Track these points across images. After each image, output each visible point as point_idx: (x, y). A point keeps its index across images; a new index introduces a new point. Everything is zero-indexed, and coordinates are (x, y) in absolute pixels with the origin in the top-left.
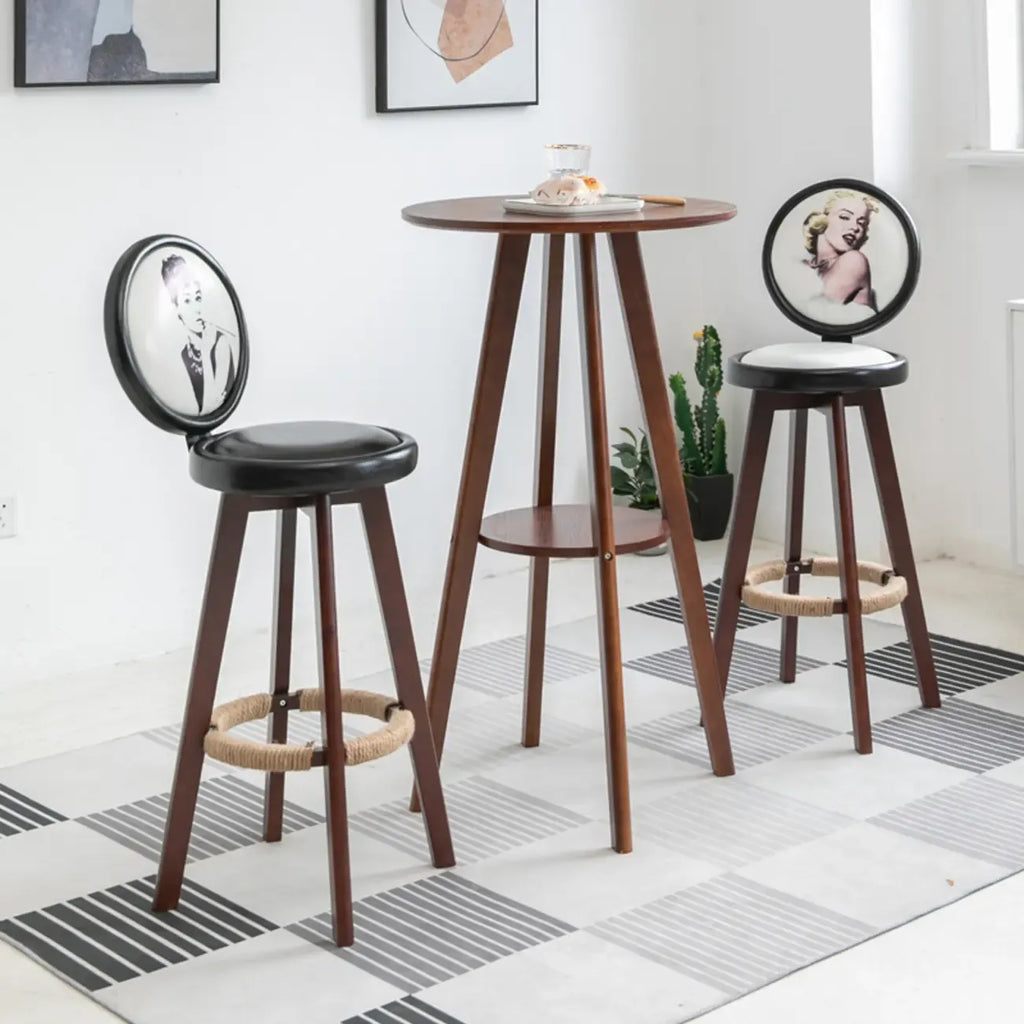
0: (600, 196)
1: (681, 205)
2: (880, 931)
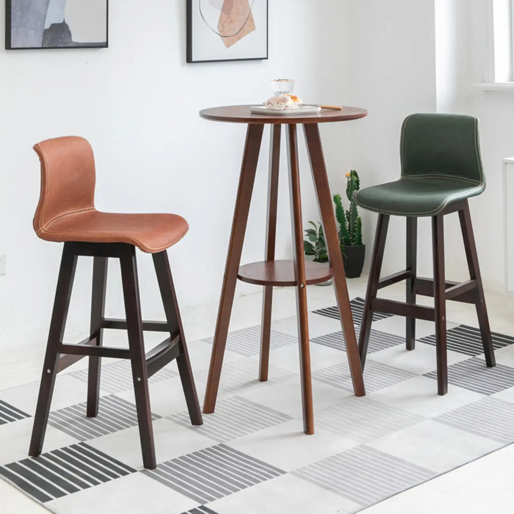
1: (339, 109)
2: (438, 474)
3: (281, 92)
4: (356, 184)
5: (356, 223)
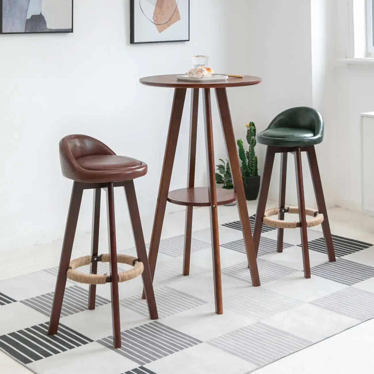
0: (212, 74)
1: (241, 78)
2: (313, 343)
3: (199, 65)
4: (254, 132)
5: (253, 161)
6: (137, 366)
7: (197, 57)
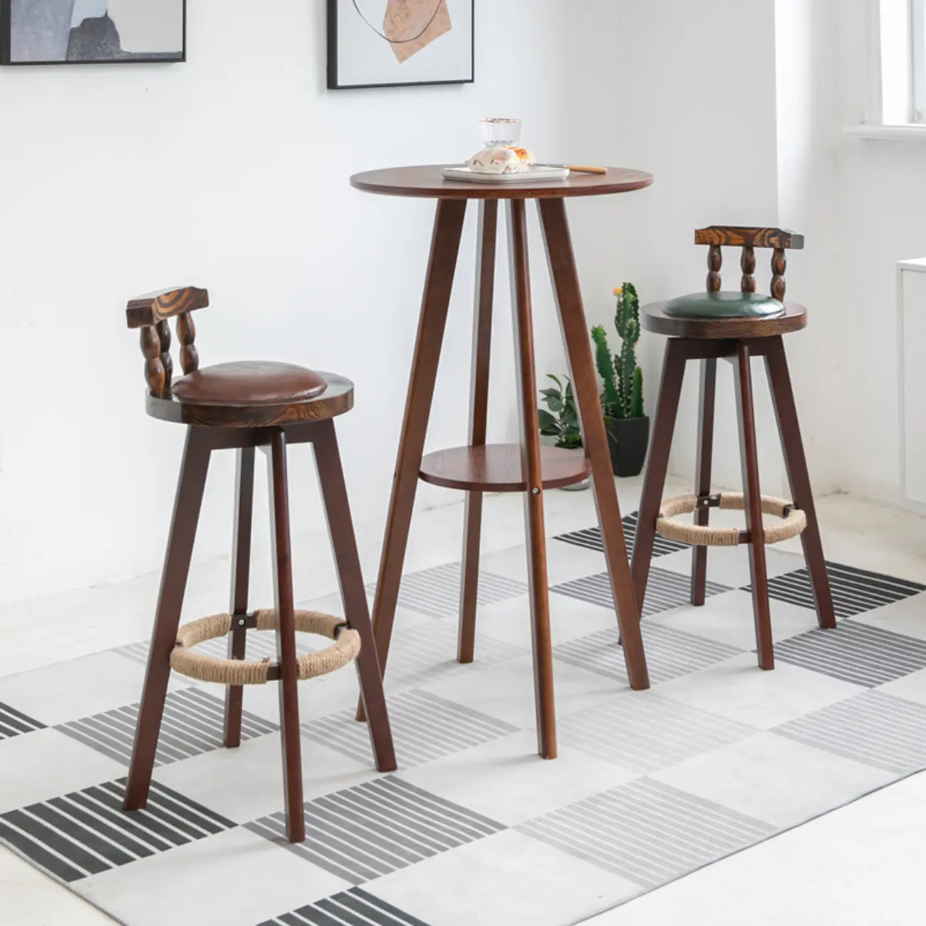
0: (530, 165)
1: (602, 173)
2: (780, 831)
3: (497, 142)
4: (633, 308)
5: (631, 378)
6: (344, 886)
7: (492, 122)
